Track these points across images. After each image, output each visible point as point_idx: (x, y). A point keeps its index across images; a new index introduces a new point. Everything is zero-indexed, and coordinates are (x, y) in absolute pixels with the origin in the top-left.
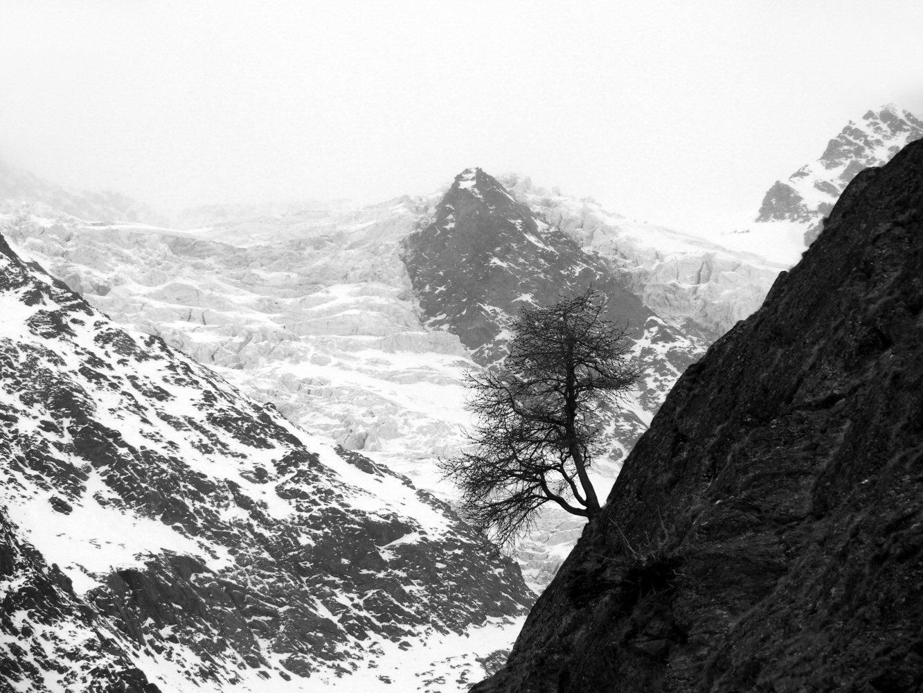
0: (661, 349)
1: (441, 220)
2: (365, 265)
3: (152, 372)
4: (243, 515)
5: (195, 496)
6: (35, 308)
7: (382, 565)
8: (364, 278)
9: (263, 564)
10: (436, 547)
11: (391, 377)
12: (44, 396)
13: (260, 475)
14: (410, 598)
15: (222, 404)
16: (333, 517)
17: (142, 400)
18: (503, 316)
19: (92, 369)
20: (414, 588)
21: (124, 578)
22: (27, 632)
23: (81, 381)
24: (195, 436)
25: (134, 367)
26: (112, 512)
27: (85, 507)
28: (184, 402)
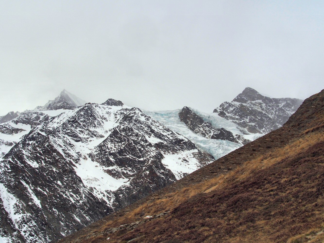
0: (205, 125)
1: (182, 111)
2: (175, 115)
3: (157, 124)
4: (167, 138)
5: (162, 137)
6: (145, 118)
7: (181, 144)
8: (175, 117)
9: (170, 143)
10: (187, 142)
11: (178, 127)
12: (147, 126)
13: (169, 135)
14: (184, 147)
15: (164, 128)
16: (176, 139)
17: (157, 127)
18: (189, 121)
19: (151, 124)
20: (185, 146)
21: (156, 144)
22: (149, 148)
23: (151, 125)
24: (162, 131)
25: (155, 124)
26: (154, 138)
27: (152, 137)
28: (161, 127)
